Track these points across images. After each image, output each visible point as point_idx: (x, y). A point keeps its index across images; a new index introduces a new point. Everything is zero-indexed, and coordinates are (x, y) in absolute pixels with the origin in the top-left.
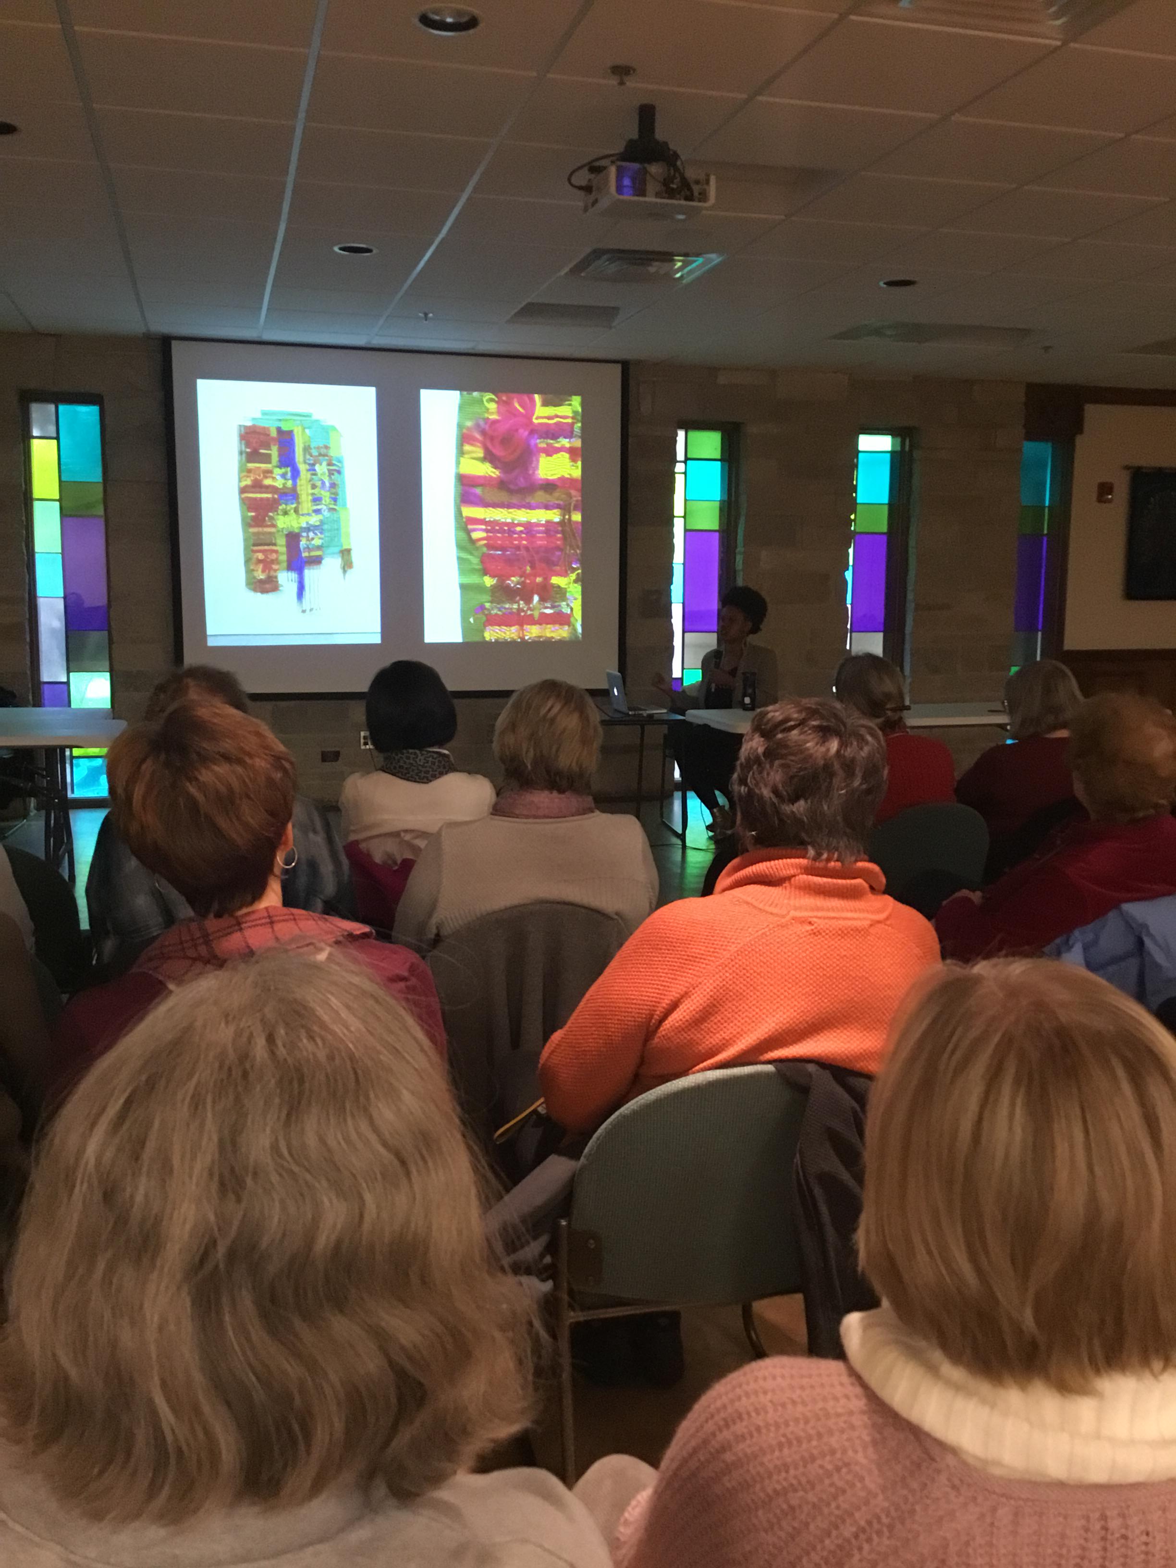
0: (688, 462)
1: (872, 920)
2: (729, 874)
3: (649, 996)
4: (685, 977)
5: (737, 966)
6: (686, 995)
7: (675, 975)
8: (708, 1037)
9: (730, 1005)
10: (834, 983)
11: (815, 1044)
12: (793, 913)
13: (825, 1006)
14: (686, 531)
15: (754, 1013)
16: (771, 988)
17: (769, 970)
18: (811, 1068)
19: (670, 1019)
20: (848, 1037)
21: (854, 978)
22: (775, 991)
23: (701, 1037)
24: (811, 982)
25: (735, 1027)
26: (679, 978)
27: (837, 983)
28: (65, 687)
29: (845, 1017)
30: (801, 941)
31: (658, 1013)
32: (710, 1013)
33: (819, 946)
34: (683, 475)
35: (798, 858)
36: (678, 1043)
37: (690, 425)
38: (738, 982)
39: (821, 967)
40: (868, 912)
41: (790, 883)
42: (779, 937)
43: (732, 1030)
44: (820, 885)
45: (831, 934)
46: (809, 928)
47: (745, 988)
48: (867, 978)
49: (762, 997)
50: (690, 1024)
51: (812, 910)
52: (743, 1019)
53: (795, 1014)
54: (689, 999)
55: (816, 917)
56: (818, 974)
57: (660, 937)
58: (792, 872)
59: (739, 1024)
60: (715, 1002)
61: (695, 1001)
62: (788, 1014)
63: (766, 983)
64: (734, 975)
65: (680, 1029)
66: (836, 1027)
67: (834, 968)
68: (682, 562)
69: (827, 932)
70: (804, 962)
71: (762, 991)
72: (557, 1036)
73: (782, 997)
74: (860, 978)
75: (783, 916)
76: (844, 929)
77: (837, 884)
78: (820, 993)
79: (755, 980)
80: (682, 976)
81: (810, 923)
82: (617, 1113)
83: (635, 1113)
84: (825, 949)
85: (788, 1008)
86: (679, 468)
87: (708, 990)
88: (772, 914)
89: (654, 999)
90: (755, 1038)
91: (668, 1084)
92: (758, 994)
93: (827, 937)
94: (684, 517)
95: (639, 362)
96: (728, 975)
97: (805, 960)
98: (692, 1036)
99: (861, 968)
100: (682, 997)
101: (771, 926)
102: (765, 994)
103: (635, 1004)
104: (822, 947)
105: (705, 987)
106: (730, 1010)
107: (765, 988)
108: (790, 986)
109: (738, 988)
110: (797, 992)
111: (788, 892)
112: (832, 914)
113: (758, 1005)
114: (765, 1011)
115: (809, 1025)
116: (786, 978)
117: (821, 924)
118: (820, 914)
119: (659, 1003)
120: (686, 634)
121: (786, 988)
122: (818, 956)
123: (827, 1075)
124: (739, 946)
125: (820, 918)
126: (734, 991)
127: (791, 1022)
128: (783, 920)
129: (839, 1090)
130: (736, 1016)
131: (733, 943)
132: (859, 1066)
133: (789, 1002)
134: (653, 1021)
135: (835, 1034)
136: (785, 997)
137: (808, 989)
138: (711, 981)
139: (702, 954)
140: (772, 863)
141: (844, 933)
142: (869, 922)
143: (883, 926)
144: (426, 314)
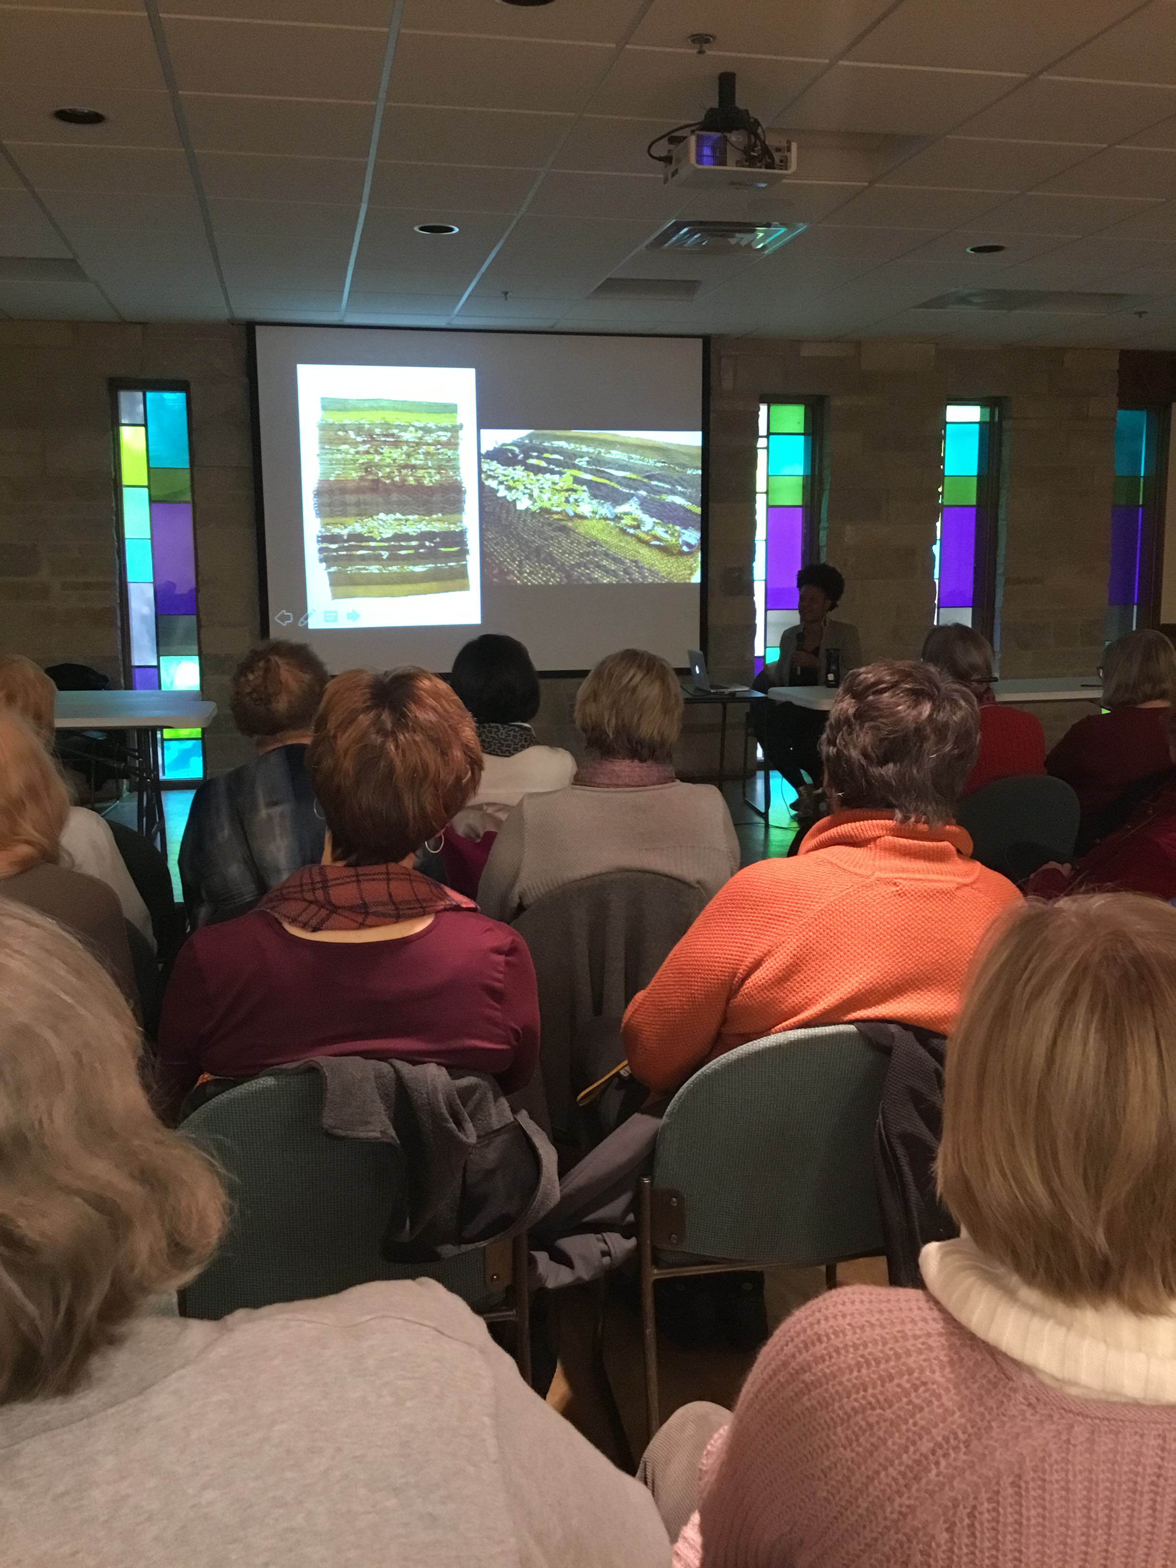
0: (771, 437)
1: (958, 883)
2: (814, 836)
3: (732, 955)
4: (769, 936)
5: (821, 925)
6: (768, 954)
7: (758, 933)
8: (790, 996)
9: (813, 964)
10: (918, 945)
11: (897, 1006)
12: (878, 874)
13: (909, 967)
14: (769, 507)
15: (837, 973)
16: (855, 948)
17: (853, 929)
18: (893, 1028)
19: (753, 977)
20: (932, 998)
21: (939, 940)
22: (859, 951)
23: (784, 996)
24: (896, 943)
25: (818, 987)
26: (762, 937)
27: (921, 945)
28: (156, 670)
29: (929, 978)
30: (886, 902)
31: (741, 971)
32: (793, 972)
33: (904, 907)
34: (766, 451)
35: (884, 819)
36: (761, 1001)
37: (772, 400)
38: (821, 942)
39: (906, 928)
40: (954, 875)
41: (875, 844)
42: (864, 898)
43: (814, 989)
44: (906, 846)
45: (916, 896)
46: (894, 889)
47: (828, 948)
48: (952, 941)
49: (845, 956)
50: (773, 983)
51: (898, 871)
52: (826, 978)
53: (879, 974)
54: (772, 958)
55: (901, 878)
56: (902, 935)
57: (744, 896)
58: (878, 833)
59: (822, 983)
60: (798, 961)
61: (778, 960)
62: (872, 974)
63: (849, 943)
64: (818, 934)
65: (763, 987)
66: (920, 989)
67: (919, 929)
68: (766, 537)
69: (913, 893)
70: (888, 923)
71: (846, 950)
72: (640, 996)
73: (866, 957)
74: (945, 940)
75: (868, 878)
76: (929, 891)
77: (924, 846)
78: (904, 955)
79: (839, 940)
80: (765, 935)
81: (895, 884)
82: (699, 1072)
83: (716, 1071)
84: (910, 911)
85: (872, 968)
86: (762, 443)
87: (791, 949)
88: (856, 874)
89: (737, 958)
90: (838, 998)
91: (750, 1044)
92: (842, 953)
93: (912, 898)
94: (767, 493)
95: (720, 337)
96: (811, 934)
97: (889, 920)
98: (775, 994)
99: (947, 930)
100: (766, 955)
101: (856, 887)
102: (848, 954)
103: (718, 962)
104: (907, 908)
105: (788, 946)
106: (813, 969)
107: (849, 948)
108: (874, 946)
109: (821, 947)
110: (880, 952)
111: (873, 853)
112: (918, 876)
113: (841, 964)
114: (848, 971)
115: (892, 986)
116: (870, 938)
117: (906, 885)
118: (905, 876)
119: (742, 961)
120: (769, 612)
121: (870, 949)
122: (903, 917)
123: (910, 1036)
124: (823, 906)
125: (905, 879)
126: (818, 950)
127: (875, 982)
128: (868, 881)
129: (922, 1052)
130: (819, 975)
131: (817, 902)
133: (873, 963)
134: (736, 979)
135: (919, 996)
136: (869, 957)
137: (892, 950)
138: (794, 940)
139: (786, 913)
140: (858, 824)
141: (930, 895)
142: (955, 885)
143: (969, 889)
144: (506, 293)
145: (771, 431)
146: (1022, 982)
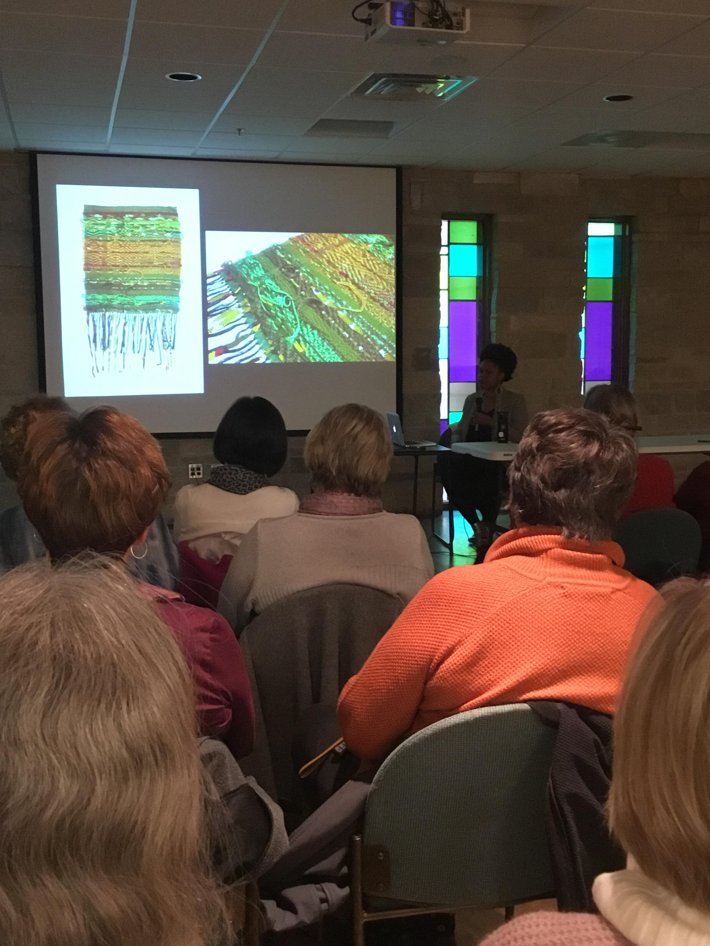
0: (451, 246)
1: (613, 588)
2: (497, 548)
3: (429, 644)
4: (459, 628)
5: (502, 620)
6: (459, 643)
7: (450, 626)
8: (477, 678)
9: (496, 652)
10: (580, 638)
11: (563, 687)
12: (548, 579)
13: (573, 656)
14: (450, 301)
15: (515, 659)
16: (530, 639)
17: (528, 624)
18: (560, 706)
19: (446, 663)
20: (591, 682)
21: (597, 634)
22: (533, 642)
23: (472, 678)
24: (562, 635)
25: (499, 671)
26: (454, 629)
27: (583, 638)
29: (589, 666)
30: (555, 602)
31: (437, 657)
32: (479, 659)
33: (569, 607)
34: (447, 257)
35: (554, 534)
36: (453, 683)
37: (452, 217)
38: (502, 634)
39: (571, 624)
40: (610, 581)
41: (546, 555)
42: (537, 598)
43: (496, 673)
44: (571, 557)
45: (579, 597)
46: (561, 591)
47: (507, 638)
48: (608, 635)
49: (522, 646)
50: (462, 667)
51: (564, 577)
52: (505, 664)
53: (548, 661)
54: (462, 647)
55: (567, 583)
56: (567, 629)
57: (439, 596)
58: (549, 545)
59: (502, 668)
60: (483, 650)
61: (467, 648)
62: (543, 661)
63: (525, 635)
64: (499, 627)
65: (454, 671)
66: (581, 674)
67: (581, 625)
68: (447, 325)
69: (576, 595)
70: (556, 619)
71: (522, 641)
72: (353, 680)
73: (538, 647)
74: (602, 635)
75: (541, 581)
76: (589, 594)
77: (586, 557)
78: (569, 645)
79: (516, 632)
80: (456, 628)
81: (562, 587)
82: (400, 746)
83: (415, 745)
84: (574, 609)
85: (543, 656)
86: (444, 251)
87: (478, 639)
88: (531, 579)
89: (434, 646)
90: (515, 680)
91: (443, 721)
92: (519, 643)
93: (576, 599)
94: (448, 290)
95: (411, 167)
96: (494, 627)
97: (557, 617)
98: (464, 677)
99: (604, 626)
100: (457, 644)
101: (530, 588)
102: (524, 644)
103: (418, 650)
104: (572, 607)
105: (475, 637)
106: (495, 657)
107: (525, 639)
108: (545, 638)
109: (502, 638)
110: (550, 643)
111: (545, 562)
112: (580, 581)
113: (518, 653)
114: (523, 658)
115: (559, 671)
116: (542, 631)
117: (570, 588)
118: (571, 580)
119: (438, 649)
120: (451, 384)
121: (542, 640)
122: (568, 614)
123: (573, 713)
124: (504, 604)
125: (570, 584)
126: (499, 640)
127: (545, 668)
128: (540, 584)
129: (583, 724)
130: (501, 661)
131: (499, 601)
132: (601, 707)
133: (543, 651)
134: (433, 664)
135: (580, 680)
136: (541, 647)
137: (559, 642)
138: (480, 632)
139: (474, 610)
140: (533, 538)
141: (591, 597)
142: (611, 590)
143: (622, 593)
144: (239, 130)
145: (451, 241)
146: (680, 648)
